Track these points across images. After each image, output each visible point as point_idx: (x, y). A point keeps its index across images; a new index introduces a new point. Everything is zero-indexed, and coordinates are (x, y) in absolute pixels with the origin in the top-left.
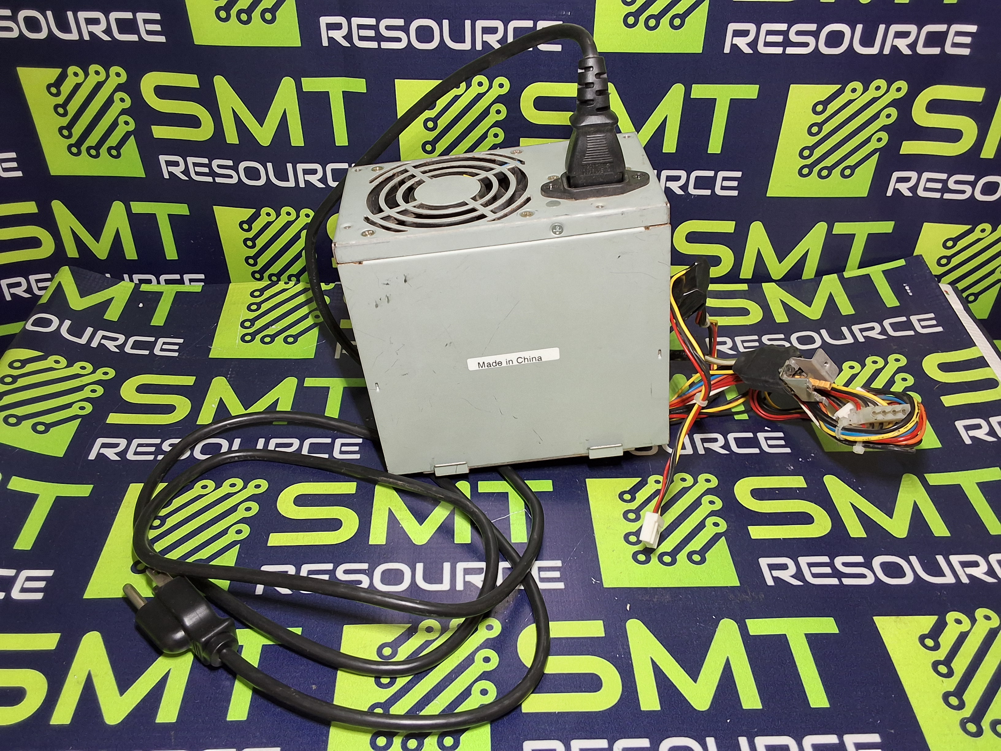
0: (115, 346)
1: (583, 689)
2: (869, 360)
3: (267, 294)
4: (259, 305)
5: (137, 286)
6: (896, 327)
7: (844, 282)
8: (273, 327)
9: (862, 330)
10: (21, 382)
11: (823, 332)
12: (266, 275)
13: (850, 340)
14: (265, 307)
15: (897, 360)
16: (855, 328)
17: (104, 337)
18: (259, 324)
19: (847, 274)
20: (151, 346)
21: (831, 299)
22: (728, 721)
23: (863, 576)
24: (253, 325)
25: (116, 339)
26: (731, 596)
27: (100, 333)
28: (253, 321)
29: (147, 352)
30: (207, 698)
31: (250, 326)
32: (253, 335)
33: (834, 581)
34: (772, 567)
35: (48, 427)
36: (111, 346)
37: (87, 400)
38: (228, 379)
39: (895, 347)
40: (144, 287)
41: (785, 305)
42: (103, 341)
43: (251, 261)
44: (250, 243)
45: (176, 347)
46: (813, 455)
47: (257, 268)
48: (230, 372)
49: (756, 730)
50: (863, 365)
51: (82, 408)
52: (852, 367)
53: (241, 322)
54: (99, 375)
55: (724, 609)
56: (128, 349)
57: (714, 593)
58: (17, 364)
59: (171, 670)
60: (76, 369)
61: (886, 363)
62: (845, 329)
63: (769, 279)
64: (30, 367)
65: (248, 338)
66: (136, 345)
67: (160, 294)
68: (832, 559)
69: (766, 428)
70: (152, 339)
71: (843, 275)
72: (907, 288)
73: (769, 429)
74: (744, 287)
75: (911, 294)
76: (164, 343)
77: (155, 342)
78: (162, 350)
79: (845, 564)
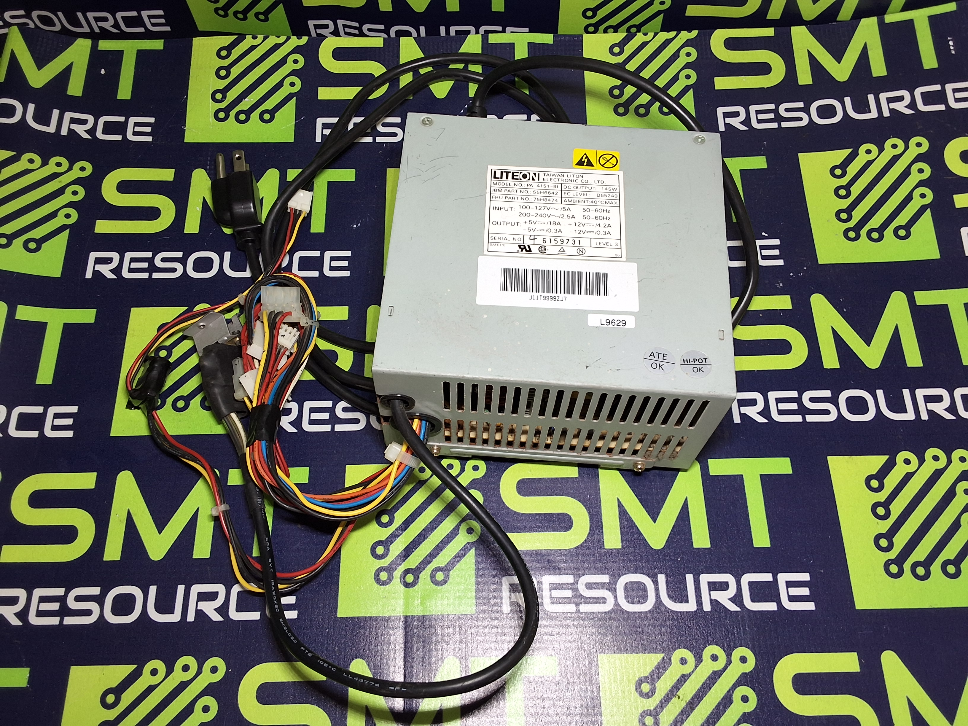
0: (85, 131)
1: (556, 529)
2: (889, 143)
3: (235, 54)
4: (228, 69)
5: (95, 45)
6: (928, 98)
7: (882, 26)
8: (246, 99)
9: (889, 101)
11: (847, 101)
12: (230, 12)
13: (874, 113)
14: (235, 71)
15: (919, 145)
16: (883, 97)
17: (73, 121)
18: (232, 95)
19: (889, 18)
20: (122, 128)
21: (864, 53)
23: (827, 412)
24: (224, 97)
25: (85, 122)
27: (68, 115)
28: (224, 91)
29: (119, 138)
31: (222, 98)
32: (227, 110)
33: (798, 418)
34: (741, 403)
35: (40, 242)
36: (80, 130)
37: (70, 205)
38: (208, 171)
39: (920, 127)
41: (812, 60)
45: (149, 129)
46: (805, 268)
47: (220, 5)
48: (208, 162)
49: (702, 567)
50: (881, 150)
51: (68, 216)
52: (869, 152)
53: (211, 93)
54: (76, 172)
56: (100, 135)
59: (198, 509)
60: (51, 168)
61: (907, 148)
62: (871, 98)
63: (799, 21)
64: (7, 172)
65: (222, 115)
66: (108, 128)
67: (120, 54)
68: (800, 394)
69: (763, 234)
70: (122, 119)
71: (883, 19)
72: (951, 43)
73: (767, 235)
74: (769, 32)
75: (953, 52)
76: (136, 124)
77: (126, 123)
78: (135, 133)
79: (812, 400)
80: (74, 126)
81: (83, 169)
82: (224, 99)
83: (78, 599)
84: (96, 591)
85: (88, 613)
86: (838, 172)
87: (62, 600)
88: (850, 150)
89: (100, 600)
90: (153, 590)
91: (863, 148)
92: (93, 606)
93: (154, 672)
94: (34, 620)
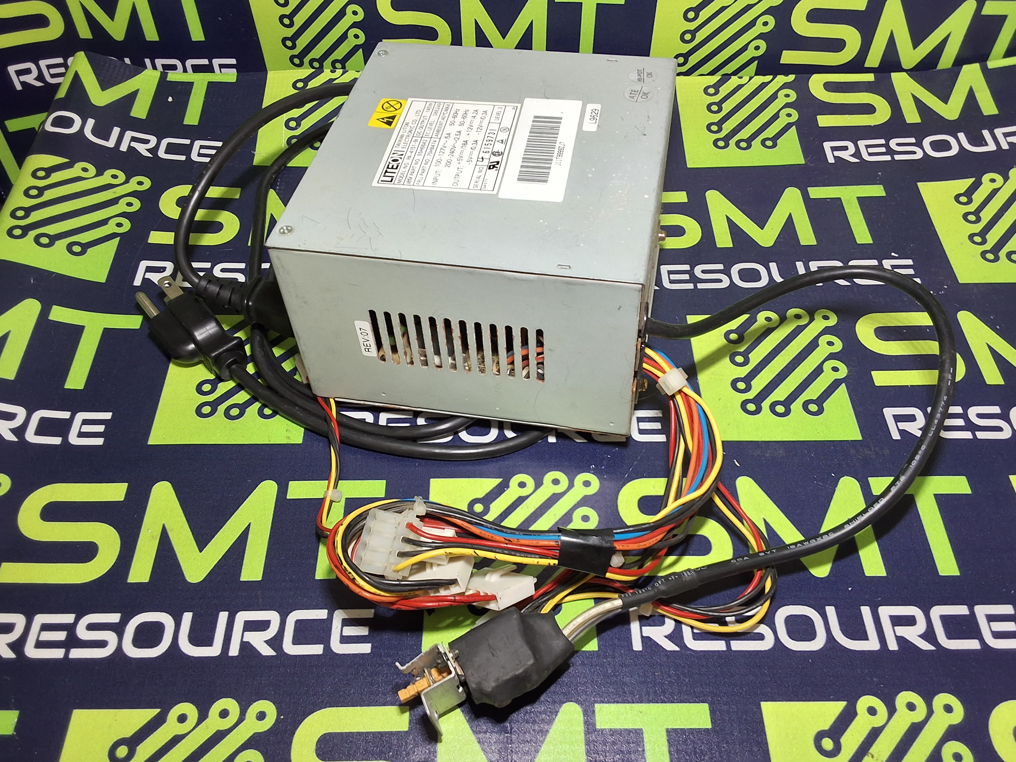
0: (147, 150)
3: (312, 86)
5: (163, 76)
7: (986, 72)
9: (1006, 135)
10: (49, 195)
11: (961, 136)
12: (306, 60)
13: (992, 147)
16: (999, 132)
17: (134, 139)
18: (307, 123)
19: (992, 64)
20: (186, 150)
21: (971, 95)
22: (850, 589)
23: (999, 429)
24: (298, 125)
25: (147, 142)
26: (852, 451)
27: (129, 134)
28: (299, 120)
29: (183, 158)
30: (293, 554)
31: (296, 126)
33: (967, 435)
34: (898, 418)
35: (85, 247)
36: (142, 149)
37: (123, 215)
38: (277, 191)
40: (172, 76)
41: (917, 101)
42: (134, 144)
43: (289, 43)
44: (286, 21)
46: (946, 287)
47: (296, 52)
48: (278, 183)
49: (880, 598)
51: (119, 225)
52: (993, 181)
53: (285, 120)
54: (133, 186)
55: (844, 466)
56: (162, 154)
57: (833, 446)
58: (41, 174)
59: (251, 525)
60: (106, 178)
62: (986, 133)
63: (899, 69)
64: (56, 177)
65: (295, 140)
66: (171, 149)
67: (191, 84)
68: (965, 410)
69: (893, 254)
70: (187, 142)
71: (986, 65)
73: (897, 255)
74: (870, 77)
76: (202, 147)
77: (191, 145)
78: (200, 155)
79: (980, 416)
81: (140, 183)
82: (298, 127)
83: (91, 627)
84: (114, 618)
85: (102, 644)
86: (963, 199)
87: (70, 629)
88: (972, 180)
89: (119, 629)
90: (187, 617)
91: (986, 178)
92: (110, 637)
93: (182, 719)
94: (31, 652)
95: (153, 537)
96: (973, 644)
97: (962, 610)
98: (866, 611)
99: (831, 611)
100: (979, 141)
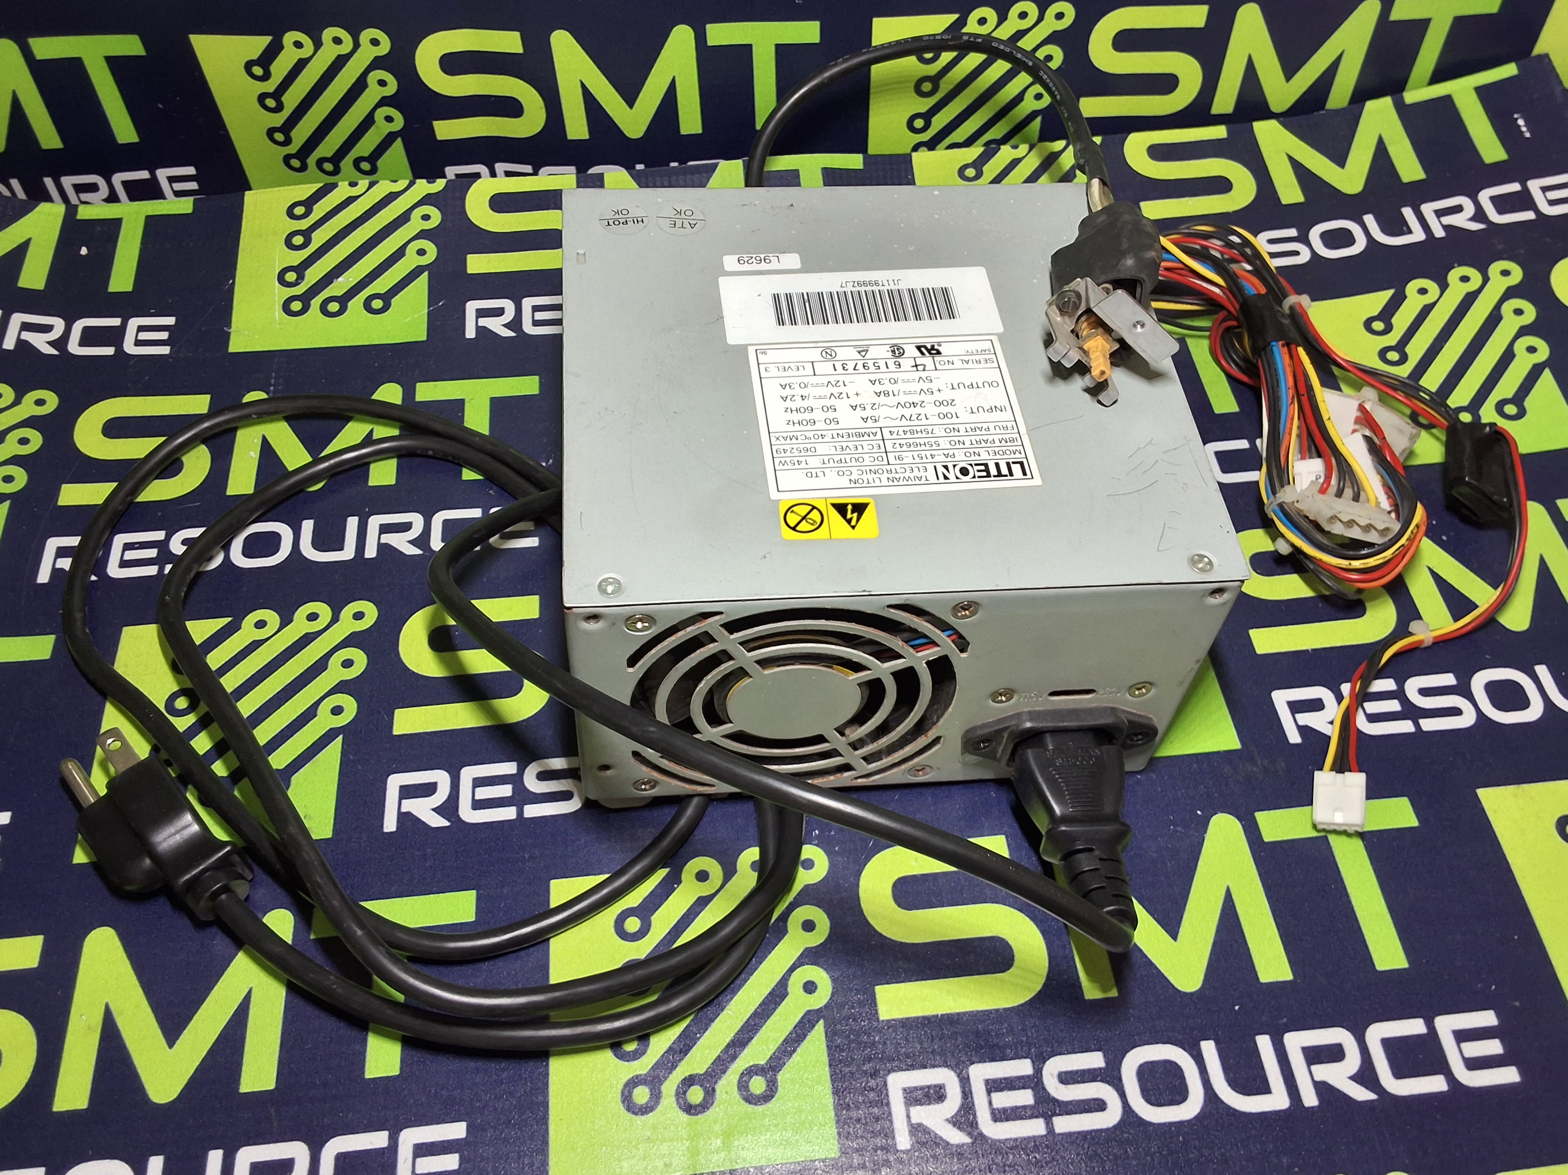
0: (48, 343)
1: (982, 969)
2: (1454, 275)
3: (320, 209)
4: (307, 234)
5: (71, 210)
6: (1503, 204)
7: (1402, 109)
8: (340, 279)
9: (1440, 213)
11: (1369, 220)
12: (312, 160)
13: (1418, 235)
14: (320, 237)
15: (1505, 273)
16: (1428, 209)
17: (26, 327)
18: (314, 274)
19: (1411, 96)
20: (115, 336)
21: (1381, 150)
22: (1237, 1008)
23: (1456, 712)
24: (301, 278)
25: (48, 329)
26: (1227, 769)
27: (18, 319)
28: (301, 269)
29: (110, 351)
30: (325, 1038)
31: (296, 280)
32: (306, 298)
33: (1405, 727)
34: (1296, 707)
36: (40, 342)
37: (14, 460)
38: (271, 394)
39: (1500, 247)
40: (84, 213)
41: (1296, 166)
43: (279, 137)
44: (271, 103)
45: (164, 336)
47: (293, 149)
48: (273, 381)
49: (1285, 1020)
50: (1444, 286)
51: (8, 479)
52: (1423, 291)
53: (277, 273)
54: (28, 408)
55: (1216, 795)
56: (74, 347)
57: (1195, 766)
59: (253, 991)
61: (1486, 280)
62: (1408, 212)
63: (1266, 114)
65: (296, 306)
66: (90, 337)
67: (115, 224)
68: (1401, 683)
70: (116, 322)
71: (1402, 99)
72: (1521, 122)
74: (1219, 132)
75: (1528, 135)
76: (141, 329)
77: (123, 328)
78: (138, 343)
79: (1425, 692)
80: (26, 336)
81: (40, 402)
82: (300, 281)
86: (1378, 326)
88: (1390, 292)
90: (156, 1165)
91: (1412, 287)
95: (90, 1028)
96: (1436, 1084)
97: (1415, 1027)
98: (1264, 1043)
99: (1209, 1048)
100: (1399, 227)
